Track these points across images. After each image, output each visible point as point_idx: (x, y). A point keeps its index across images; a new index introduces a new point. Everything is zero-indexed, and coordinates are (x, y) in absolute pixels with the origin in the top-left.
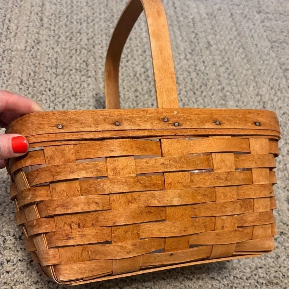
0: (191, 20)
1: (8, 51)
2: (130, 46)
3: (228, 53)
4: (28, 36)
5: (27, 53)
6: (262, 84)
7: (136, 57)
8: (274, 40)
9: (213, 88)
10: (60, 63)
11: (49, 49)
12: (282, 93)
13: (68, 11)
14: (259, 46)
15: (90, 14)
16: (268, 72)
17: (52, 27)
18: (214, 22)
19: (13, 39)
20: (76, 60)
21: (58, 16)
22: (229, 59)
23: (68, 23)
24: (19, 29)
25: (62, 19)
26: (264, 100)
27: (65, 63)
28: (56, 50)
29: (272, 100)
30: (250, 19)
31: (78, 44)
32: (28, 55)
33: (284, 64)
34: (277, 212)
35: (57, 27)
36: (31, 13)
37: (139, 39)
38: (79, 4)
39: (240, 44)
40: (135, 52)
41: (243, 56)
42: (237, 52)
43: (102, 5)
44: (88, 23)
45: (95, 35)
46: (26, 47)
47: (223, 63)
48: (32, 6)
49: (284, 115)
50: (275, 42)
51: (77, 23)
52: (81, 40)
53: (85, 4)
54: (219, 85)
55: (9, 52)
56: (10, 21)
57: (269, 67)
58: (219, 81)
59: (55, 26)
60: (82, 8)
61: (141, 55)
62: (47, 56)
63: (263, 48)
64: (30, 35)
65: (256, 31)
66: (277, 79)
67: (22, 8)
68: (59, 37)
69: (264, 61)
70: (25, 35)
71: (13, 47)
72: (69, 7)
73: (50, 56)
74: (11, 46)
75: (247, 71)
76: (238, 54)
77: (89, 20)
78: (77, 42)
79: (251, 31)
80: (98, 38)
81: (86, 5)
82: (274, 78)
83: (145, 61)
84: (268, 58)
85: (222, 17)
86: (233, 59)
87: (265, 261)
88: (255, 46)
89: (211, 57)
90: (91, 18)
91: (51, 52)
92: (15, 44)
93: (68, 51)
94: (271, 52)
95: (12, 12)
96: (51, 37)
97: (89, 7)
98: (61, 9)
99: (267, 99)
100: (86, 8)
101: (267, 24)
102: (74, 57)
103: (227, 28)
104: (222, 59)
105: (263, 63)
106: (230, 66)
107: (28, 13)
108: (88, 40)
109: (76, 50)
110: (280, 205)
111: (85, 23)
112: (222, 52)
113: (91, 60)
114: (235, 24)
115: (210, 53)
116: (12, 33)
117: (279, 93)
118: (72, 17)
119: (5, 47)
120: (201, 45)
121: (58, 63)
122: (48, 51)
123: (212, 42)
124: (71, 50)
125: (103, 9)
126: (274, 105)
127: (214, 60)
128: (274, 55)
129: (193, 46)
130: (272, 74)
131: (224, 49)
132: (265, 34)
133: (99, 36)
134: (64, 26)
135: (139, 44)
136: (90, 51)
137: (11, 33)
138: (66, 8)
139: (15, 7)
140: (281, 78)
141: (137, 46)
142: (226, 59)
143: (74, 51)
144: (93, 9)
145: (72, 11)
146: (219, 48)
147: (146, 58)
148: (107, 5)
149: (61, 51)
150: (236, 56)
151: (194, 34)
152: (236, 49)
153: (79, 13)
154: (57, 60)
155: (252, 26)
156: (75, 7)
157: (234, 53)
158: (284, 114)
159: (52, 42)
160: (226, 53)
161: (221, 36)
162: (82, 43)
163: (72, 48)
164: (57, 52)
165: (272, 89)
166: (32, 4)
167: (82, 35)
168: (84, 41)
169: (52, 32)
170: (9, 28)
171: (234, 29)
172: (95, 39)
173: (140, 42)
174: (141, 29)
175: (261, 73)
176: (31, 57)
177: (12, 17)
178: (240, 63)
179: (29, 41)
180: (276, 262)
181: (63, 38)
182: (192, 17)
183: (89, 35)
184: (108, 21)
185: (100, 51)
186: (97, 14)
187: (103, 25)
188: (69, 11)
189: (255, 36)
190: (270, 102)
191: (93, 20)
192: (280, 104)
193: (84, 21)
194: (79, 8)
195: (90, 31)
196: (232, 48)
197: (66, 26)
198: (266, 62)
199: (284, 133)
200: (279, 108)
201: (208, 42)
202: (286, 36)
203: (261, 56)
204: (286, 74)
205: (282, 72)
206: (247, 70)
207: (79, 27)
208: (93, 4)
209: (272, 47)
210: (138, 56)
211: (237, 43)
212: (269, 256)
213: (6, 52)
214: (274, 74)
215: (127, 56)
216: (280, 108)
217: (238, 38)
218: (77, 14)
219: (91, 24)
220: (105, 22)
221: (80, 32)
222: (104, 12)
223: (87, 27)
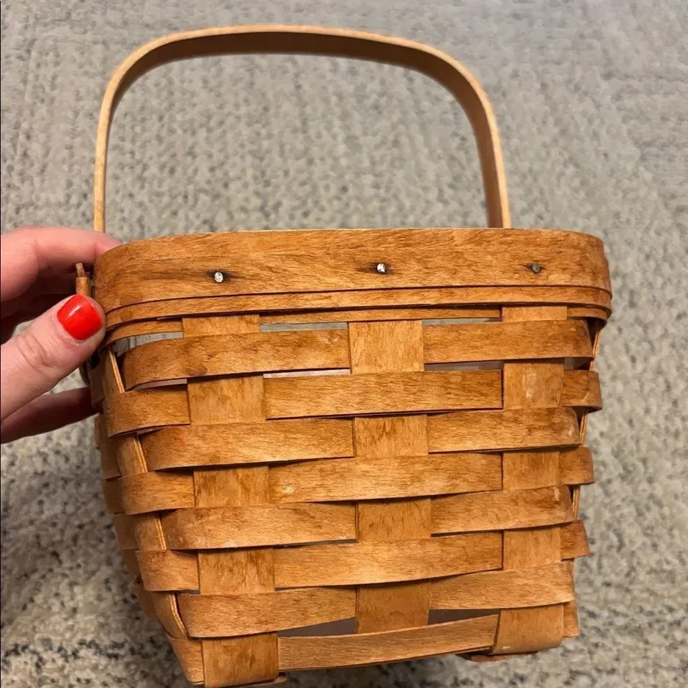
0: (448, 107)
1: (27, 209)
2: (310, 179)
3: (541, 180)
4: (70, 170)
5: (72, 211)
6: (624, 248)
7: (324, 203)
8: (647, 139)
10: (150, 230)
11: (123, 197)
12: (672, 266)
13: (161, 104)
14: (613, 156)
15: (213, 107)
16: (637, 219)
17: (128, 146)
18: (503, 107)
19: (37, 180)
20: (187, 218)
21: (139, 118)
22: (542, 193)
23: (164, 133)
24: (51, 155)
25: (148, 124)
26: (631, 287)
27: (161, 228)
28: (139, 198)
29: (651, 285)
30: (586, 94)
31: (190, 181)
32: (76, 215)
33: (673, 197)
34: (677, 554)
35: (138, 143)
36: (76, 114)
37: (329, 161)
38: (185, 85)
39: (566, 155)
40: (322, 191)
41: (576, 182)
42: (562, 174)
43: (241, 85)
44: (210, 130)
45: (227, 157)
46: (69, 196)
47: (528, 205)
48: (79, 98)
49: (681, 321)
50: (649, 144)
51: (185, 131)
52: (196, 171)
53: (200, 84)
55: (31, 209)
56: (28, 137)
57: (638, 207)
59: (133, 141)
60: (193, 94)
61: (338, 198)
62: (119, 216)
63: (622, 162)
64: (76, 167)
65: (602, 122)
66: (658, 234)
67: (56, 104)
68: (145, 168)
69: (625, 192)
70: (65, 167)
71: (38, 198)
72: (165, 93)
73: (126, 214)
74: (33, 197)
75: (587, 221)
76: (563, 180)
77: (212, 123)
78: (186, 177)
79: (590, 121)
80: (234, 165)
81: (203, 88)
82: (652, 233)
83: (347, 212)
84: (635, 183)
85: (521, 94)
86: (552, 193)
87: (655, 677)
88: (602, 157)
90: (217, 118)
91: (127, 204)
92: (43, 190)
93: (166, 199)
94: (642, 169)
95: (32, 114)
96: (126, 169)
97: (211, 90)
98: (146, 101)
99: (638, 283)
100: (204, 95)
101: (629, 102)
102: (181, 214)
103: (534, 120)
104: (526, 195)
105: (624, 196)
106: (547, 210)
107: (70, 115)
108: (212, 169)
109: (186, 197)
110: (683, 540)
111: (204, 130)
112: (524, 176)
113: (221, 217)
114: (554, 108)
116: (35, 166)
117: (666, 268)
118: (172, 120)
119: (21, 200)
120: (475, 165)
121: (146, 229)
122: (122, 202)
124: (175, 197)
125: (243, 95)
126: (654, 297)
128: (648, 176)
129: (457, 169)
130: (647, 222)
131: (530, 170)
132: (625, 127)
133: (237, 159)
134: (154, 142)
135: (332, 174)
136: (216, 196)
137: (32, 165)
138: (158, 97)
139: (39, 104)
140: (669, 231)
141: (326, 177)
142: (536, 194)
143: (180, 200)
144: (219, 95)
145: (172, 105)
146: (517, 168)
147: (347, 205)
148: (252, 84)
149: (151, 201)
150: (558, 186)
151: (457, 141)
152: (559, 169)
153: (188, 109)
154: (143, 223)
155: (592, 110)
156: (177, 95)
157: (554, 179)
158: (679, 317)
159: (129, 180)
160: (535, 179)
161: (521, 138)
162: (198, 178)
163: (176, 192)
164: (141, 204)
165: (648, 257)
166: (78, 92)
167: (198, 160)
168: (204, 175)
169: (128, 156)
170: (29, 153)
171: (551, 120)
172: (227, 167)
173: (333, 168)
174: (334, 137)
175: (622, 223)
176: (80, 219)
177: (34, 127)
178: (569, 201)
179: (76, 181)
180: (681, 680)
181: (153, 170)
183: (215, 158)
184: (257, 122)
185: (241, 196)
186: (230, 107)
187: (246, 132)
188: (165, 105)
189: (603, 132)
190: (645, 290)
191: (221, 123)
192: (670, 293)
193: (201, 126)
194: (187, 96)
195: (214, 150)
196: (548, 165)
197: (160, 139)
198: (631, 195)
199: (683, 362)
200: (667, 304)
202: (674, 130)
203: (618, 181)
204: (680, 221)
205: (670, 215)
206: (588, 218)
207: (190, 141)
208: (220, 84)
209: (643, 158)
210: (330, 201)
211: (560, 154)
212: (663, 665)
213: (23, 212)
214: (651, 224)
215: (304, 203)
216: (671, 303)
217: (562, 142)
218: (182, 110)
219: (218, 132)
220: (249, 124)
221: (191, 153)
222: (246, 101)
223: (207, 139)
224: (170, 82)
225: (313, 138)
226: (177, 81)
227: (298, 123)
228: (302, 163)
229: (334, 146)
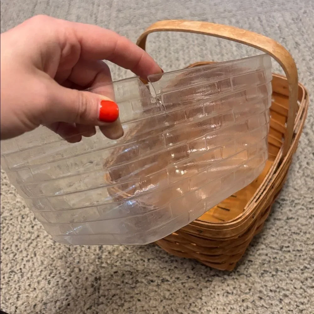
0: (277, 28)
9: (305, 79)
15: (185, 43)
18: (300, 24)
23: (167, 54)
37: (230, 54)
44: (184, 51)
45: (190, 59)
54: (310, 76)
58: (310, 73)
72: (167, 42)
77: (185, 48)
85: (308, 19)
89: (300, 55)
90: (186, 47)
104: (311, 54)
112: (310, 48)
115: (299, 51)
118: (170, 49)
120: (289, 47)
123: (300, 42)
127: (303, 56)
145: (169, 45)
146: (307, 45)
151: (282, 39)
156: (171, 41)
161: (308, 35)
182: (277, 25)
186: (191, 42)
187: (197, 49)
188: (167, 45)
191: (188, 48)
197: (165, 57)
201: (296, 43)
207: (176, 55)
218: (173, 46)
219: (187, 51)
220: (198, 47)
221: (177, 59)
222: (197, 39)
223: (183, 54)
224: (168, 37)
225: (224, 47)
226: (171, 38)
227: (217, 44)
228: (219, 56)
229: (232, 48)
